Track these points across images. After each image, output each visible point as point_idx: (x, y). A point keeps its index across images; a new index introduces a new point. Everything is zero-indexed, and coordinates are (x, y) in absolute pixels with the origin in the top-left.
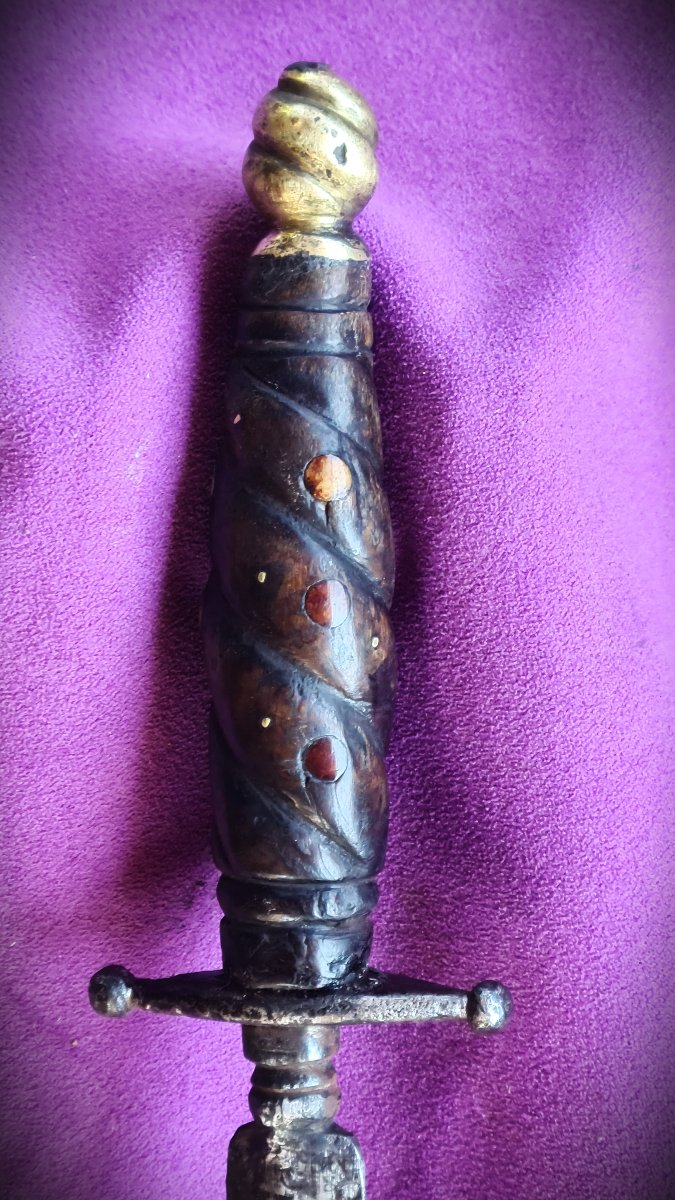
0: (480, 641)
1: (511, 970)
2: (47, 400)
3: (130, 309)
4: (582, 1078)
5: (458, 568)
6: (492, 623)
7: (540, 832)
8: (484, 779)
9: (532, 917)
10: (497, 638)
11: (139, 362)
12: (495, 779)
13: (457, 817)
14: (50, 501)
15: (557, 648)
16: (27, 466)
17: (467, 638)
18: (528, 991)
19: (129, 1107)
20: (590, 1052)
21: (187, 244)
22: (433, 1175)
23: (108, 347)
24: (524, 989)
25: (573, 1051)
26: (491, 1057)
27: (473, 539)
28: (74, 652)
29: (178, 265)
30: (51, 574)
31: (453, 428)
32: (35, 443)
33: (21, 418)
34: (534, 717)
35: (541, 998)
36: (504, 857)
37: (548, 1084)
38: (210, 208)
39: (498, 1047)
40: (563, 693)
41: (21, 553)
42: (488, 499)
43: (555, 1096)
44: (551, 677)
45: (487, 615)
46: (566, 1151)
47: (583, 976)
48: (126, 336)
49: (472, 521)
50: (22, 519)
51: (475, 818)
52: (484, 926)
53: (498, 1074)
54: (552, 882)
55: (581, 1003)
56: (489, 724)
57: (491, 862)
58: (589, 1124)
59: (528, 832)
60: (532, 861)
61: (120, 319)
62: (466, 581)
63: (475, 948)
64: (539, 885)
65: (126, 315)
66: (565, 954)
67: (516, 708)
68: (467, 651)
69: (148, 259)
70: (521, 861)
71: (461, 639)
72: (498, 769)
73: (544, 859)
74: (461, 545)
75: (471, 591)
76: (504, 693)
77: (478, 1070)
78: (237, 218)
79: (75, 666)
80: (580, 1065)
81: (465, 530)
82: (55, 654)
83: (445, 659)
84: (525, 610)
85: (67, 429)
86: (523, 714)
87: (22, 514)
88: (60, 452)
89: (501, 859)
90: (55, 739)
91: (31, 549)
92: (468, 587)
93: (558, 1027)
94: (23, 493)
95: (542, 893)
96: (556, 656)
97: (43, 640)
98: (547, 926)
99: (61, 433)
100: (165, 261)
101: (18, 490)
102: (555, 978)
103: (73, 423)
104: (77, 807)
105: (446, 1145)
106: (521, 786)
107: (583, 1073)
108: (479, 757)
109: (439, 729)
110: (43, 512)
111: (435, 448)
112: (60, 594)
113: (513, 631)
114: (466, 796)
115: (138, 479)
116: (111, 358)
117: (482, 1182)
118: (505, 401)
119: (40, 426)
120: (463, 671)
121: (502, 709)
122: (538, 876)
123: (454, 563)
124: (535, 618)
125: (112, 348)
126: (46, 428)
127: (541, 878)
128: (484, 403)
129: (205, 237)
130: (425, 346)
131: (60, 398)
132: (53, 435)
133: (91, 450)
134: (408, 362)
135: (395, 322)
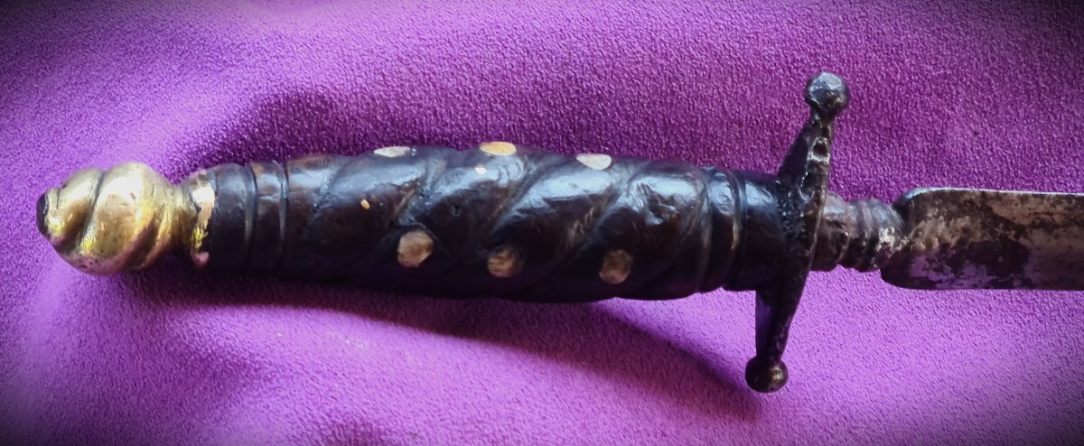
0: (473, 82)
1: (719, 85)
2: (307, 411)
3: (222, 357)
4: (796, 30)
5: (417, 94)
6: (459, 70)
7: (616, 47)
8: (577, 92)
9: (679, 60)
10: (470, 67)
11: (269, 342)
12: (577, 82)
13: (605, 124)
14: (391, 411)
15: (477, 21)
16: (363, 429)
17: (470, 93)
18: (734, 71)
19: (846, 419)
20: (777, 22)
21: (158, 319)
22: (870, 177)
23: (256, 370)
24: (732, 74)
25: (777, 35)
26: (783, 111)
27: (395, 80)
28: (508, 406)
29: (178, 324)
30: (448, 416)
31: (311, 83)
32: (344, 421)
33: (324, 432)
34: (529, 42)
35: (739, 59)
36: (635, 81)
37: (802, 61)
38: (123, 309)
39: (776, 104)
40: (510, 19)
41: (433, 440)
42: (364, 63)
43: (811, 55)
44: (499, 27)
45: (452, 74)
46: (850, 49)
47: (722, 22)
48: (246, 357)
49: (381, 78)
50: (407, 436)
51: (606, 105)
52: (687, 106)
53: (795, 106)
54: (653, 39)
55: (741, 24)
56: (536, 82)
57: (640, 94)
58: (829, 27)
59: (617, 57)
60: (638, 55)
61: (231, 364)
62: (427, 89)
63: (703, 117)
64: (656, 52)
65: (227, 360)
66: (706, 34)
67: (524, 57)
68: (480, 95)
69: (175, 350)
70: (638, 66)
71: (471, 100)
72: (569, 78)
73: (637, 44)
74: (399, 90)
75: (435, 86)
76: (513, 66)
77: (793, 126)
78: (130, 284)
79: (518, 407)
80: (788, 30)
81: (388, 86)
82: (510, 422)
83: (486, 117)
84: (449, 42)
85: (331, 394)
86: (528, 52)
87: (402, 435)
88: (351, 400)
89: (638, 84)
90: (574, 433)
91: (430, 430)
92: (432, 87)
93: (761, 47)
94: (385, 434)
95: (662, 48)
96: (482, 22)
97: (500, 430)
98: (686, 47)
99: (335, 399)
100: (175, 334)
101: (383, 437)
102: (724, 45)
103: (325, 389)
104: (624, 425)
105: (848, 164)
106: (582, 59)
107: (793, 28)
108: (560, 94)
109: (538, 131)
110: (400, 417)
111: (326, 103)
112: (464, 411)
113: (465, 54)
114: (589, 111)
115: (367, 343)
116: (267, 366)
117: (874, 132)
118: (287, 45)
119: (330, 417)
120: (496, 102)
121: (524, 70)
122: (650, 52)
123: (414, 98)
124: (455, 35)
125: (257, 367)
126: (331, 410)
127: (651, 49)
128: (289, 60)
129: (149, 307)
130: (242, 111)
131: (304, 402)
132: (337, 405)
133: (347, 375)
134: (255, 127)
135: (220, 140)
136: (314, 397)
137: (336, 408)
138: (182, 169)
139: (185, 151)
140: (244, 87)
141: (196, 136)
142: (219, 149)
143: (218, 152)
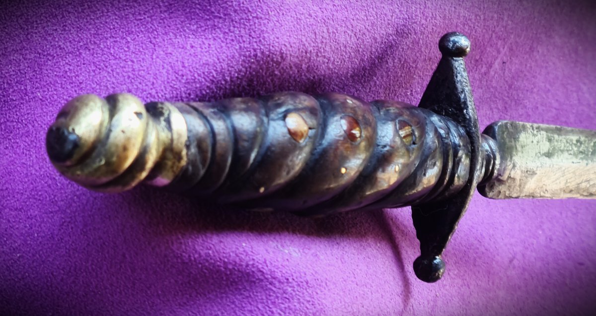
2: (267, 308)
3: (201, 264)
48: (221, 264)
61: (206, 269)
65: (205, 266)
99: (288, 299)
103: (281, 291)
116: (236, 272)
125: (229, 273)
130: (229, 58)
131: (265, 301)
132: (290, 305)
133: (296, 280)
134: (236, 72)
135: (211, 78)
136: (272, 298)
137: (289, 306)
138: (179, 96)
139: (183, 81)
140: (230, 38)
141: (192, 70)
142: (209, 85)
143: (208, 87)
